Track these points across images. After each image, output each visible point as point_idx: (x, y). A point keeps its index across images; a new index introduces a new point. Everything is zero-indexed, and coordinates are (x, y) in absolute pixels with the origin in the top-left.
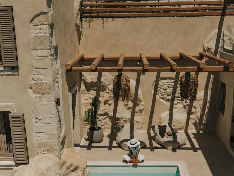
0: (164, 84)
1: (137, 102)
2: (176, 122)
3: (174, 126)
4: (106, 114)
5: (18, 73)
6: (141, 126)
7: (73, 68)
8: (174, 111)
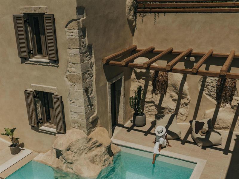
0: (212, 81)
1: (182, 95)
2: (221, 121)
3: (218, 124)
4: (152, 102)
5: (57, 65)
6: (185, 119)
7: (111, 62)
8: (221, 109)
